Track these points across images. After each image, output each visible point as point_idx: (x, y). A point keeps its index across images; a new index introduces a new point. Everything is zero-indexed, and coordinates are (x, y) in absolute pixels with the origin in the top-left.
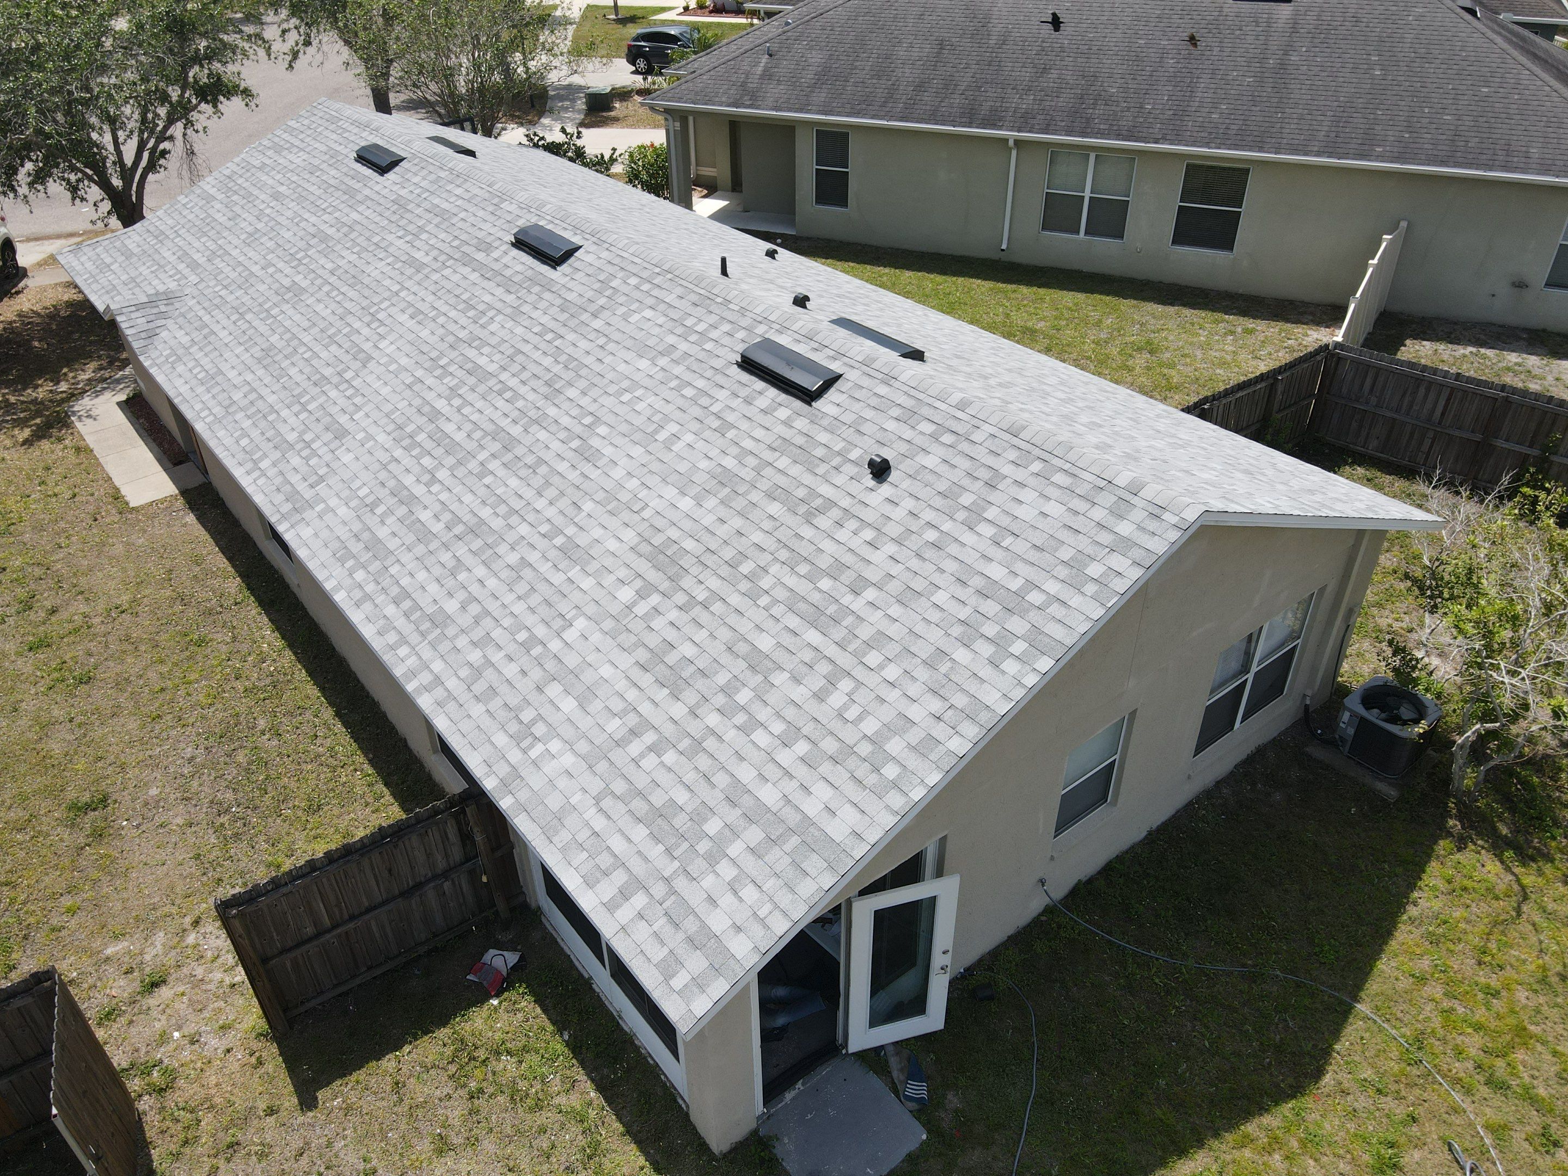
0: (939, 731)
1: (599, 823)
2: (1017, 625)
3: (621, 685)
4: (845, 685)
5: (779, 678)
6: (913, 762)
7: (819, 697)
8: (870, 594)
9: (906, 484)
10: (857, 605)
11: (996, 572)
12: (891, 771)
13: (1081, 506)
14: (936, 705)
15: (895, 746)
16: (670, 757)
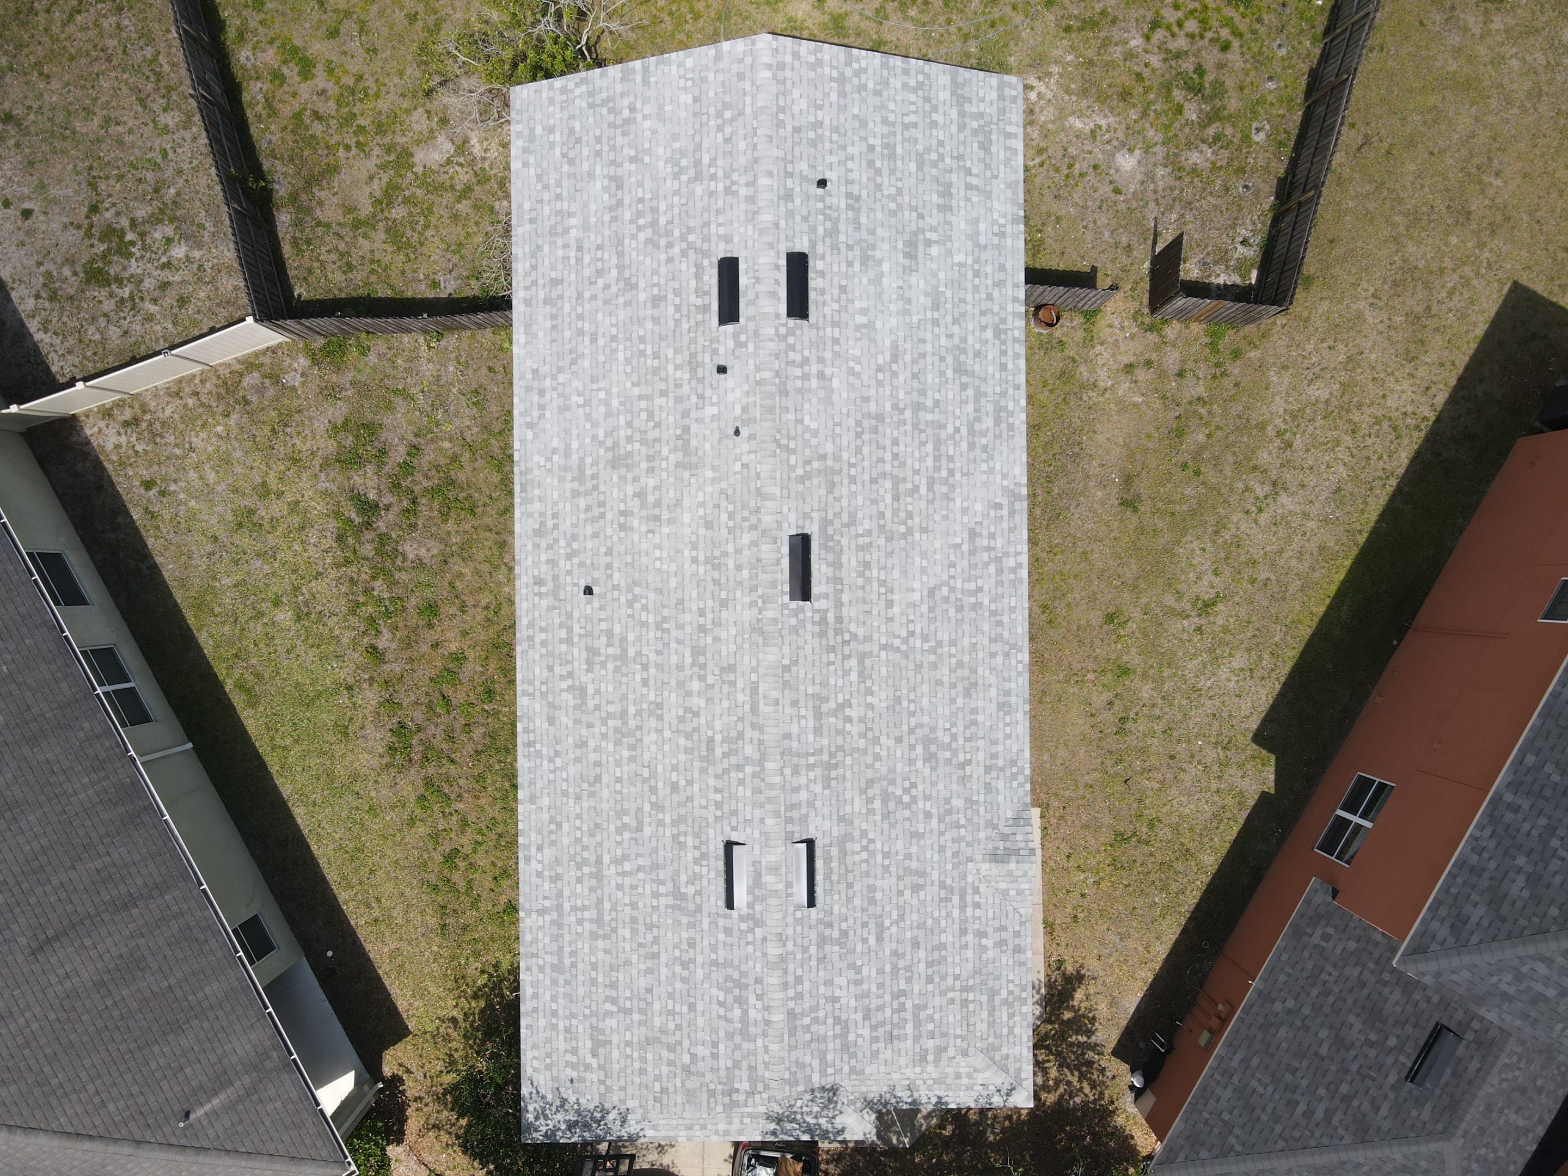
0: (898, 71)
1: (1002, 168)
2: (848, 72)
3: (962, 212)
4: (907, 120)
5: (920, 147)
6: (913, 72)
7: (915, 125)
8: (871, 141)
9: (820, 168)
10: (877, 142)
11: (834, 96)
12: (921, 78)
13: (789, 83)
14: (892, 80)
15: (913, 83)
16: (969, 164)
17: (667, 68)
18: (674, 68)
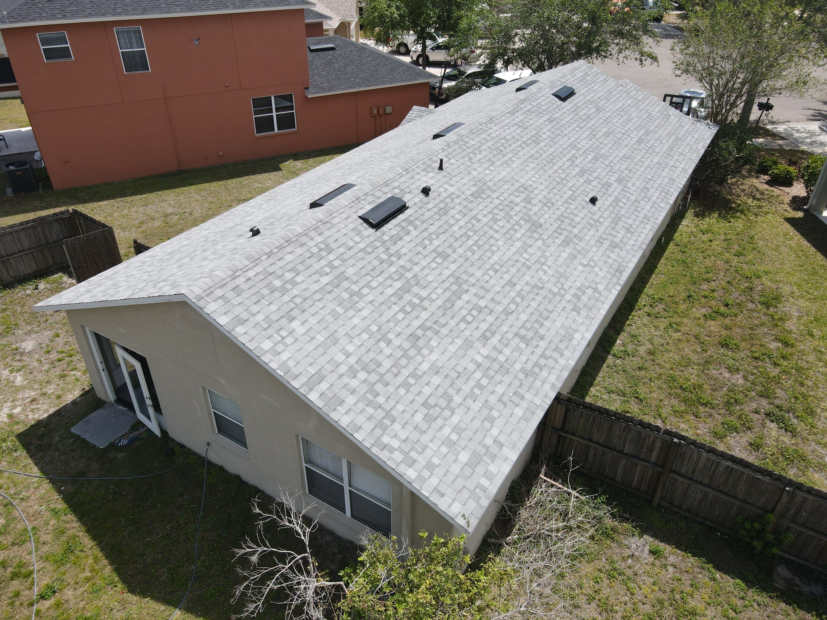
17: (291, 363)
18: (284, 356)
